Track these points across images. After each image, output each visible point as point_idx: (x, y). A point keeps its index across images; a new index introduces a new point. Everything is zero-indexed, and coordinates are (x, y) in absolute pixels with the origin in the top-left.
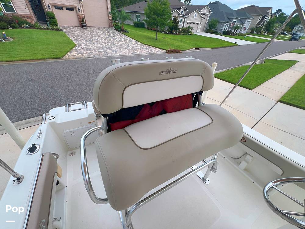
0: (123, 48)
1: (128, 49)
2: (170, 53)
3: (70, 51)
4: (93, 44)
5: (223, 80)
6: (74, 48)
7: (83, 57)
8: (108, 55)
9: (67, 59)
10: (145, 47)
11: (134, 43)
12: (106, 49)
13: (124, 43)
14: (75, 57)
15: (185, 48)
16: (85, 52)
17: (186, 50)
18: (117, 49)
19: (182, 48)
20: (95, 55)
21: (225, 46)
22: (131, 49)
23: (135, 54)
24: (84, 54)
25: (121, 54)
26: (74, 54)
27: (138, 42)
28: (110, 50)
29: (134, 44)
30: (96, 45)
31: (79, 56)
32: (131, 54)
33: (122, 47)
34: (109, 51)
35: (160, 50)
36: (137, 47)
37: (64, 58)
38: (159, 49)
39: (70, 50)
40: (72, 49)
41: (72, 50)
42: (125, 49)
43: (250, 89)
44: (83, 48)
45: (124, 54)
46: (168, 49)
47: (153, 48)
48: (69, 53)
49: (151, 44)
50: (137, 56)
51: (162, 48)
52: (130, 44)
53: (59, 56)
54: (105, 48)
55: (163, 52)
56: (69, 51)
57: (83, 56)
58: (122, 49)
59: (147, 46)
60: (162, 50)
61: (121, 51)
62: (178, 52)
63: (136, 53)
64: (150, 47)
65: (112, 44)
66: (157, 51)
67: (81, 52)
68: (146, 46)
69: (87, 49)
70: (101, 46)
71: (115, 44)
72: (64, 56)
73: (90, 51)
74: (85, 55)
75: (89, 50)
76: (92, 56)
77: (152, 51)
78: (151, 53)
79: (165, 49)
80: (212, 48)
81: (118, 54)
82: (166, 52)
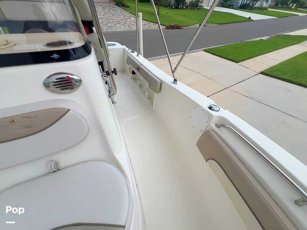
1: (125, 25)
2: (169, 29)
5: (214, 54)
10: (144, 23)
12: (102, 25)
13: (123, 18)
15: (188, 24)
17: (188, 26)
18: (114, 24)
19: (184, 24)
21: (236, 21)
22: (128, 25)
23: (132, 30)
28: (106, 25)
29: (132, 19)
32: (126, 30)
33: (119, 23)
34: (104, 27)
36: (135, 22)
42: (121, 25)
43: (236, 62)
45: (120, 30)
46: (168, 24)
47: (152, 24)
49: (151, 19)
50: (133, 32)
51: (162, 24)
52: (128, 20)
54: (101, 23)
55: (162, 28)
58: (118, 25)
59: (146, 22)
61: (117, 27)
62: (178, 27)
63: (133, 28)
64: (149, 22)
65: (109, 20)
66: (156, 27)
68: (146, 21)
71: (113, 20)
77: (150, 27)
78: (149, 29)
79: (165, 24)
80: (219, 24)
81: (113, 29)
82: (165, 28)
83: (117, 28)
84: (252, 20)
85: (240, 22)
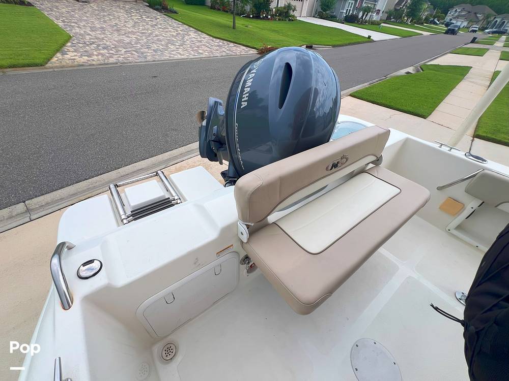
0: (175, 45)
1: (185, 46)
2: (264, 54)
3: (60, 49)
4: (109, 36)
6: (69, 44)
7: (94, 63)
8: (146, 58)
9: (56, 67)
10: (216, 44)
11: (193, 34)
12: (138, 46)
13: (175, 34)
14: (76, 63)
15: (289, 46)
16: (95, 53)
18: (162, 45)
20: (120, 59)
22: (191, 47)
23: (202, 56)
24: (95, 57)
25: (172, 55)
26: (71, 56)
27: (200, 33)
28: (149, 47)
29: (193, 36)
30: (116, 37)
31: (83, 61)
32: (192, 57)
33: (170, 42)
34: (146, 50)
35: (246, 50)
36: (201, 42)
37: (49, 65)
38: (244, 48)
39: (61, 47)
40: (64, 45)
41: (65, 49)
42: (178, 47)
44: (88, 43)
45: (180, 57)
46: (260, 46)
47: (232, 45)
48: (58, 55)
49: (226, 36)
50: (205, 61)
51: (249, 44)
52: (187, 37)
53: (37, 61)
54: (136, 43)
55: (252, 52)
56: (58, 51)
57: (93, 60)
58: (172, 47)
59: (220, 42)
60: (249, 49)
61: (173, 51)
63: (202, 54)
64: (225, 42)
65: (149, 36)
66: (241, 51)
67: (86, 51)
68: (219, 40)
69: (99, 46)
70: (127, 40)
71: (157, 36)
72: (49, 60)
73: (106, 51)
74: (96, 59)
75: (104, 48)
76: (112, 60)
77: (232, 51)
78: (231, 55)
79: (255, 46)
80: (334, 46)
81: (166, 56)
82: (257, 52)
83: (172, 53)
84: (373, 41)
85: (359, 43)
